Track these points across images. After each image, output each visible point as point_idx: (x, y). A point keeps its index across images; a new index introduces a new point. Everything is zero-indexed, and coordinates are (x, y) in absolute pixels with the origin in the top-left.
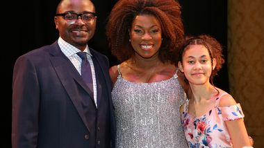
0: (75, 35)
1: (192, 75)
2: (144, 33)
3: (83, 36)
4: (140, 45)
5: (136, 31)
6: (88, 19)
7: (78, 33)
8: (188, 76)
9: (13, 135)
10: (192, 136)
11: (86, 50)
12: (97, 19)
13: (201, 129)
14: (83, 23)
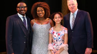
0: (21, 12)
1: (57, 21)
2: (40, 11)
3: (23, 12)
4: (39, 15)
5: (38, 11)
6: (25, 8)
7: (22, 12)
8: (56, 22)
9: (6, 36)
10: (55, 36)
11: (25, 16)
12: (27, 8)
13: (59, 35)
14: (23, 9)
